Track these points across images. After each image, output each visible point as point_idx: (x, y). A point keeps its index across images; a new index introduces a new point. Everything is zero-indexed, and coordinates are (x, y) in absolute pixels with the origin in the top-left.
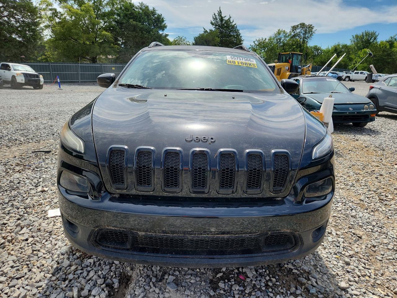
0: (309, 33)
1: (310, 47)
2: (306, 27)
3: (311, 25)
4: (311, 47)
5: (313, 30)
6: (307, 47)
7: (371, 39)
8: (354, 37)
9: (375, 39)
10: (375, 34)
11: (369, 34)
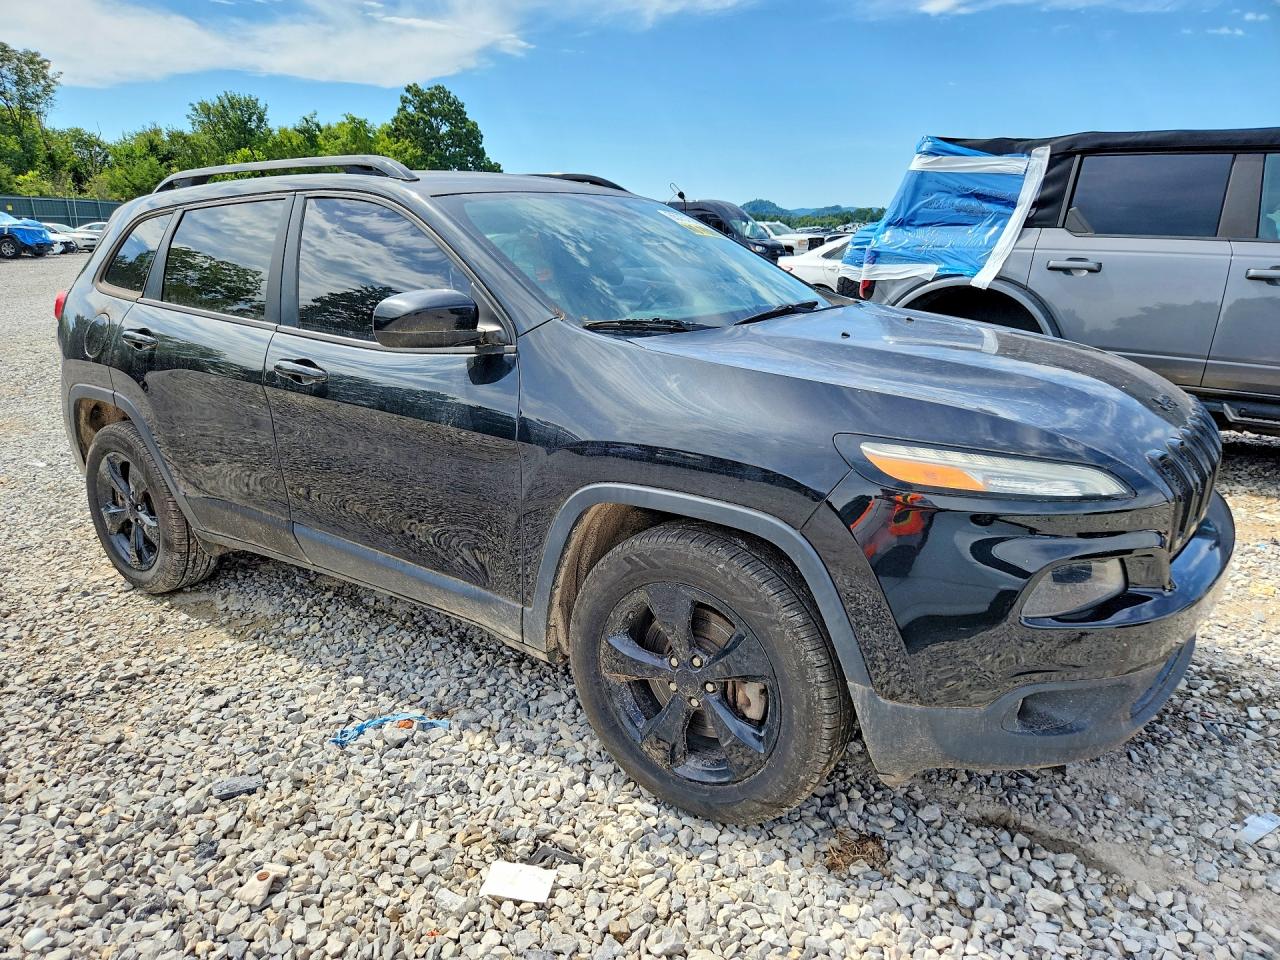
0: (36, 80)
1: (54, 132)
2: (18, 59)
3: (36, 55)
4: (61, 134)
5: (50, 72)
6: (45, 133)
7: (250, 120)
8: (196, 110)
9: (261, 119)
10: (256, 104)
11: (239, 102)
